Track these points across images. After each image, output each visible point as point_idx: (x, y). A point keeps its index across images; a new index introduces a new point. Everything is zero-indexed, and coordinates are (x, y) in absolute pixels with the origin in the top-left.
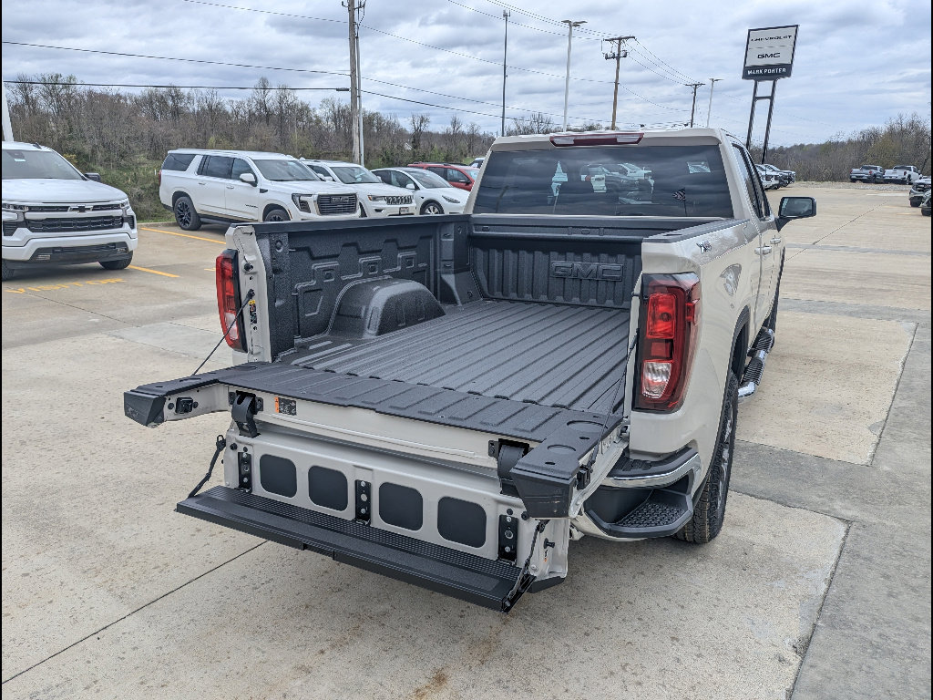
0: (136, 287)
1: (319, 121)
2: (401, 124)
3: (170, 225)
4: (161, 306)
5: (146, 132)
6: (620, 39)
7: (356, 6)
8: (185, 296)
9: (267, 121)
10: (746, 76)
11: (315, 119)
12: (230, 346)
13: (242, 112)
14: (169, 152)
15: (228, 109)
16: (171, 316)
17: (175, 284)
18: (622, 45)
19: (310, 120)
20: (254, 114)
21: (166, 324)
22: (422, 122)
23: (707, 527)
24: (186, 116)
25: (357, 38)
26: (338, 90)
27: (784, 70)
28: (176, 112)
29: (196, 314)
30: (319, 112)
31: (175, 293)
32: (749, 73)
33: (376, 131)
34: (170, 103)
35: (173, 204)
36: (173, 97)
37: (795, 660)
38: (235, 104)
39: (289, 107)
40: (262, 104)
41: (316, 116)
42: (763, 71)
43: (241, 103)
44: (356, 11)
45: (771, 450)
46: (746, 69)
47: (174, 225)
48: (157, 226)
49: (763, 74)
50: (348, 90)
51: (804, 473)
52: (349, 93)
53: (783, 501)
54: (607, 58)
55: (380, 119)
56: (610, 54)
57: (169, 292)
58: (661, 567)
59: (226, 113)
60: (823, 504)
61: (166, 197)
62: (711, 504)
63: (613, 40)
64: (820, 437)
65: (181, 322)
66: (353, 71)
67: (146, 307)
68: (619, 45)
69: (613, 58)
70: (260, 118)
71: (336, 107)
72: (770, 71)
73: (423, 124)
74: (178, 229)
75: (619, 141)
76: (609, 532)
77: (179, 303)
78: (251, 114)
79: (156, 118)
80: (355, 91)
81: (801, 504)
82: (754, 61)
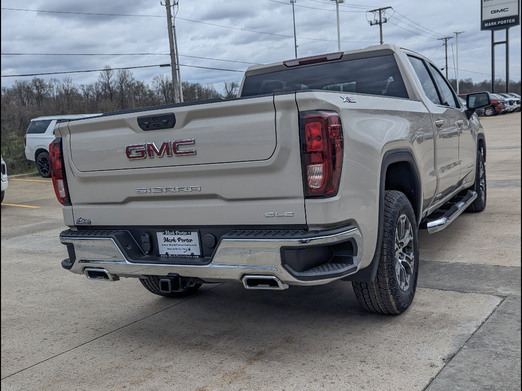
0: (7, 216)
1: (151, 93)
2: (217, 91)
3: (34, 175)
4: (25, 226)
5: (16, 114)
6: (380, 10)
7: (172, 4)
8: (44, 219)
9: (111, 98)
10: (483, 28)
11: (148, 93)
12: (62, 203)
13: (91, 93)
14: (32, 120)
15: (81, 92)
16: (33, 231)
17: (36, 212)
18: (382, 14)
19: (145, 94)
20: (101, 94)
21: (29, 236)
22: (232, 87)
23: (391, 297)
24: (48, 100)
25: (174, 27)
26: (161, 66)
27: (513, 20)
28: (40, 97)
29: (51, 229)
30: (151, 87)
31: (36, 217)
32: (486, 25)
33: (197, 98)
34: (35, 91)
35: (36, 159)
36: (37, 87)
37: (440, 364)
38: (85, 88)
39: (128, 86)
40: (107, 86)
41: (149, 91)
42: (497, 23)
43: (91, 86)
44: (172, 8)
45: (463, 265)
46: (483, 23)
47: (37, 175)
48: (23, 177)
49: (497, 25)
50: (169, 65)
51: (483, 275)
52: (170, 68)
53: (462, 290)
54: (371, 25)
55: (200, 89)
56: (373, 22)
57: (31, 217)
58: (364, 329)
59: (79, 95)
60: (489, 289)
61: (30, 155)
62: (390, 279)
63: (375, 11)
64: (502, 255)
65: (40, 234)
66: (172, 50)
67: (13, 227)
68: (380, 14)
69: (377, 24)
70: (105, 97)
71: (165, 82)
72: (502, 22)
73: (234, 89)
74: (40, 177)
75: (328, 59)
76: (298, 278)
77: (38, 223)
78: (99, 94)
79: (24, 104)
80: (174, 65)
81: (474, 290)
82: (488, 16)
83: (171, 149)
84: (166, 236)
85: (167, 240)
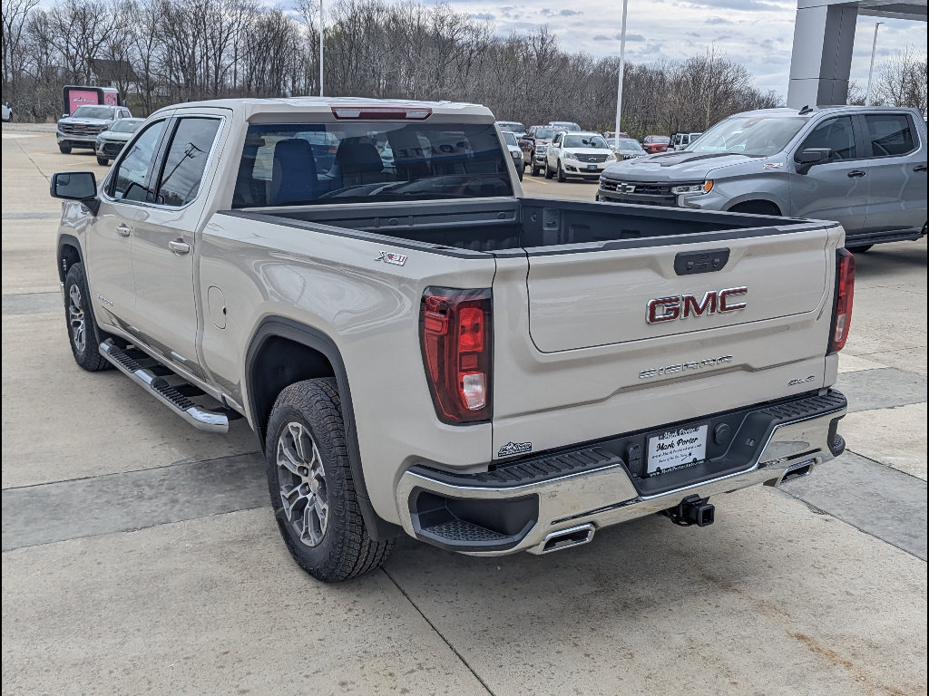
75: (408, 116)
83: (717, 303)
84: (661, 442)
85: (661, 447)
